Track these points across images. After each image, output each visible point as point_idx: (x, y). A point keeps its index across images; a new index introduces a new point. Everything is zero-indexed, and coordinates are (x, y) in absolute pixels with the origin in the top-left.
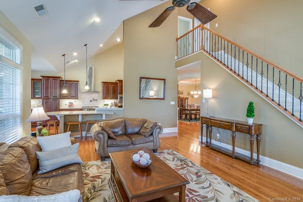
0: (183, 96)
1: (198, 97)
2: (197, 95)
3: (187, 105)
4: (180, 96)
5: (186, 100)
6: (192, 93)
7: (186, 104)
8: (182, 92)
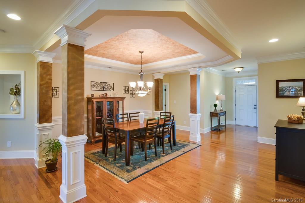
0: (114, 94)
1: (147, 94)
2: (144, 90)
3: (123, 114)
4: (106, 94)
5: (121, 103)
6: (132, 85)
7: (121, 112)
8: (112, 85)
